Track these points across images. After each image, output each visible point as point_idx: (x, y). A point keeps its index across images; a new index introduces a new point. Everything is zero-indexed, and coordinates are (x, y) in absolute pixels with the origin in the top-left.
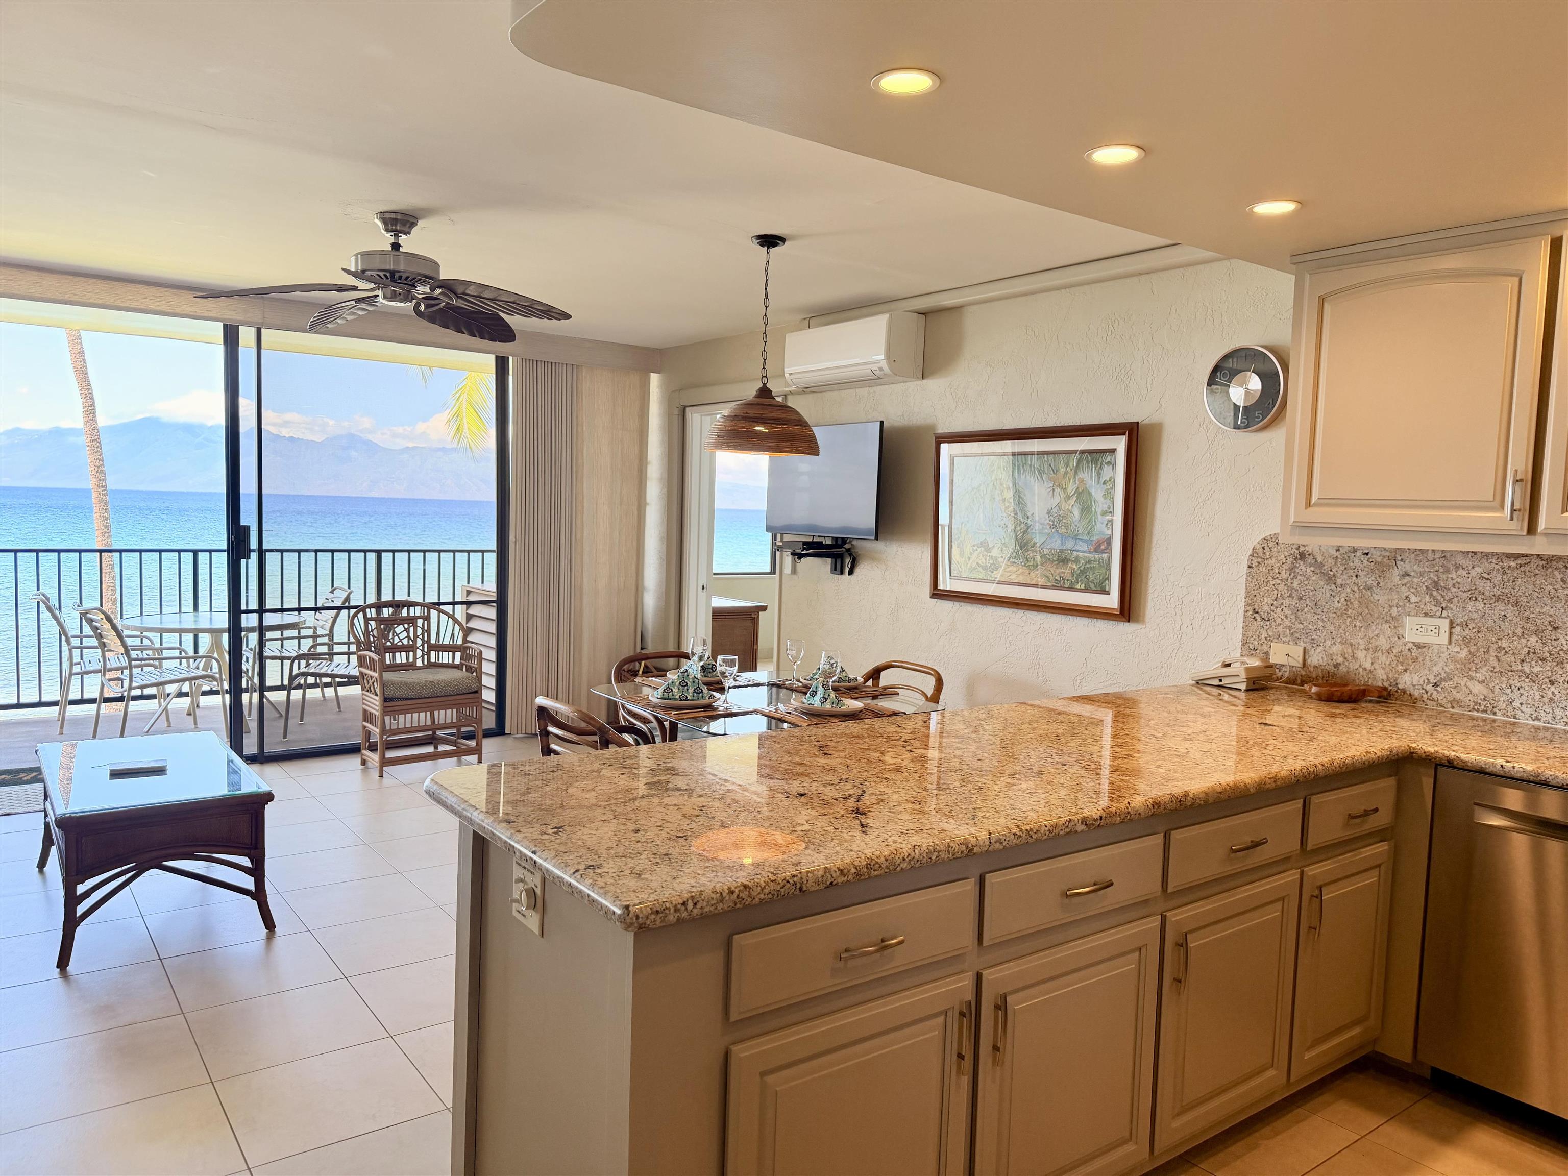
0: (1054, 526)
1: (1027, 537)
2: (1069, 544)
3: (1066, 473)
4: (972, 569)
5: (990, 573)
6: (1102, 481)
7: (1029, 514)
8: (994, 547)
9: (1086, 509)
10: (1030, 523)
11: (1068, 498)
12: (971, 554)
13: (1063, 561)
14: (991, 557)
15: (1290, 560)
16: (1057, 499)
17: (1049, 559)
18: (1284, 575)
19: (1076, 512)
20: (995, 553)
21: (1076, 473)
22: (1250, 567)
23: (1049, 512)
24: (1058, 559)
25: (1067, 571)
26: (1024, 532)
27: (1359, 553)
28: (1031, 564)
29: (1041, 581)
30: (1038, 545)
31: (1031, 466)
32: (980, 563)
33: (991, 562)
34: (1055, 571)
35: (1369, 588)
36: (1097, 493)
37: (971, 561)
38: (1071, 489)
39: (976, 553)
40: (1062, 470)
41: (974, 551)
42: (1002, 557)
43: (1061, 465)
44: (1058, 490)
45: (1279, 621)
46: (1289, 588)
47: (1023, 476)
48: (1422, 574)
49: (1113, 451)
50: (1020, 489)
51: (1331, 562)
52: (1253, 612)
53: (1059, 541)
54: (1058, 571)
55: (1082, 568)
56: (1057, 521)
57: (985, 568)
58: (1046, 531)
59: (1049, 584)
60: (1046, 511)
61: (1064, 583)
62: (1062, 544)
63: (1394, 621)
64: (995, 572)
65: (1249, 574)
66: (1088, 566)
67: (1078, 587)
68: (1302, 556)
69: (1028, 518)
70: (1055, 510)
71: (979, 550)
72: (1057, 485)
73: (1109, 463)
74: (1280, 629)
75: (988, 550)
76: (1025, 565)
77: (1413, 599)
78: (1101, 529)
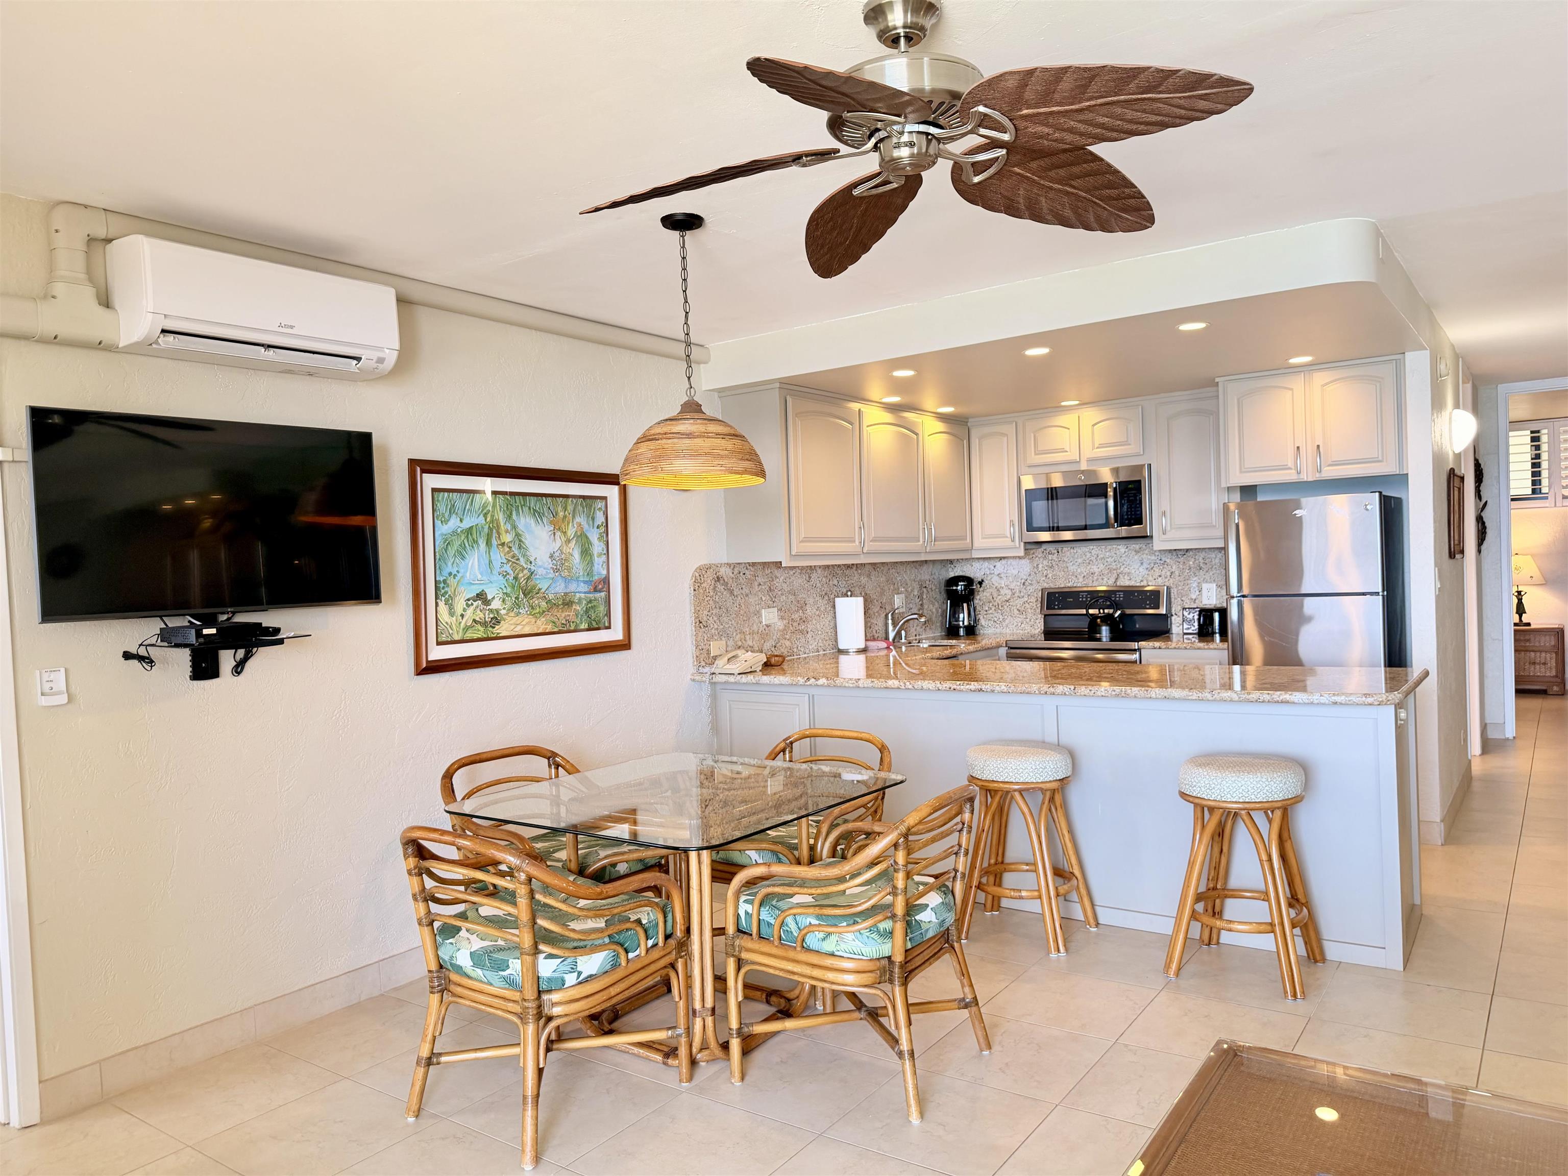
0: (556, 570)
1: (530, 583)
2: (573, 587)
3: (565, 517)
4: (467, 628)
5: (491, 629)
6: (596, 525)
7: (532, 559)
8: (494, 598)
9: (586, 552)
10: (533, 568)
11: (568, 541)
12: (464, 610)
13: (567, 604)
14: (491, 611)
15: (713, 582)
16: (558, 543)
17: (555, 604)
18: (712, 594)
19: (577, 555)
20: (496, 604)
21: (574, 517)
22: (695, 590)
23: (551, 556)
24: (563, 604)
25: (571, 614)
26: (528, 578)
27: (741, 574)
28: (537, 611)
29: (549, 628)
30: (543, 591)
31: (530, 509)
32: (477, 619)
33: (492, 616)
34: (561, 616)
35: (747, 595)
36: (594, 536)
37: (465, 619)
38: (571, 532)
39: (472, 608)
40: (561, 514)
41: (468, 606)
42: (504, 609)
43: (560, 508)
44: (558, 534)
45: (712, 626)
46: (715, 602)
47: (522, 519)
48: (765, 583)
49: (604, 498)
50: (520, 532)
51: (731, 580)
52: (700, 623)
53: (563, 585)
54: (563, 615)
55: (585, 609)
56: (560, 564)
57: (484, 624)
58: (551, 576)
59: (556, 630)
60: (548, 555)
61: (570, 626)
62: (566, 587)
63: (758, 613)
64: (497, 627)
65: (695, 595)
66: (590, 605)
67: (582, 627)
68: (718, 579)
69: (531, 563)
70: (557, 554)
71: (475, 604)
72: (558, 527)
73: (600, 509)
74: (713, 631)
75: (487, 602)
76: (530, 614)
77: (764, 599)
78: (599, 570)
